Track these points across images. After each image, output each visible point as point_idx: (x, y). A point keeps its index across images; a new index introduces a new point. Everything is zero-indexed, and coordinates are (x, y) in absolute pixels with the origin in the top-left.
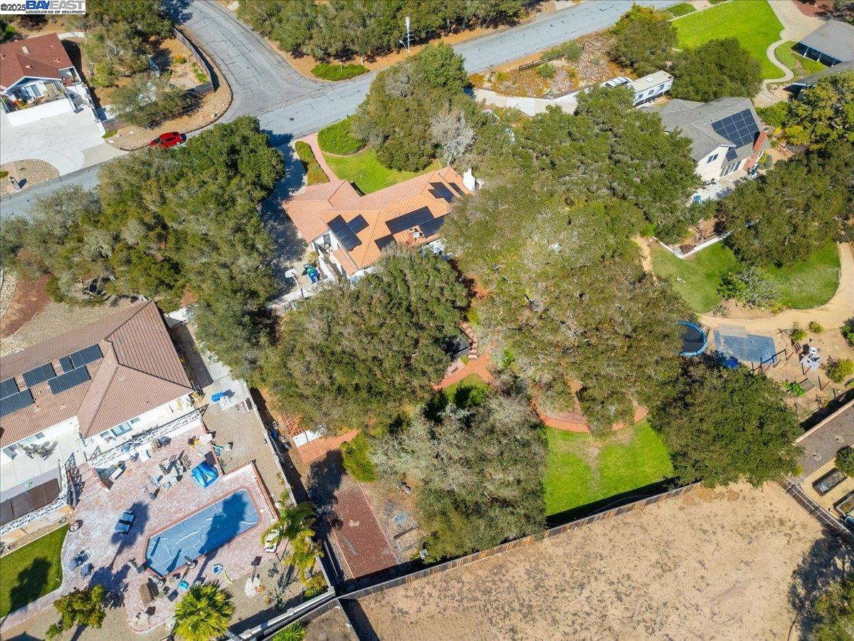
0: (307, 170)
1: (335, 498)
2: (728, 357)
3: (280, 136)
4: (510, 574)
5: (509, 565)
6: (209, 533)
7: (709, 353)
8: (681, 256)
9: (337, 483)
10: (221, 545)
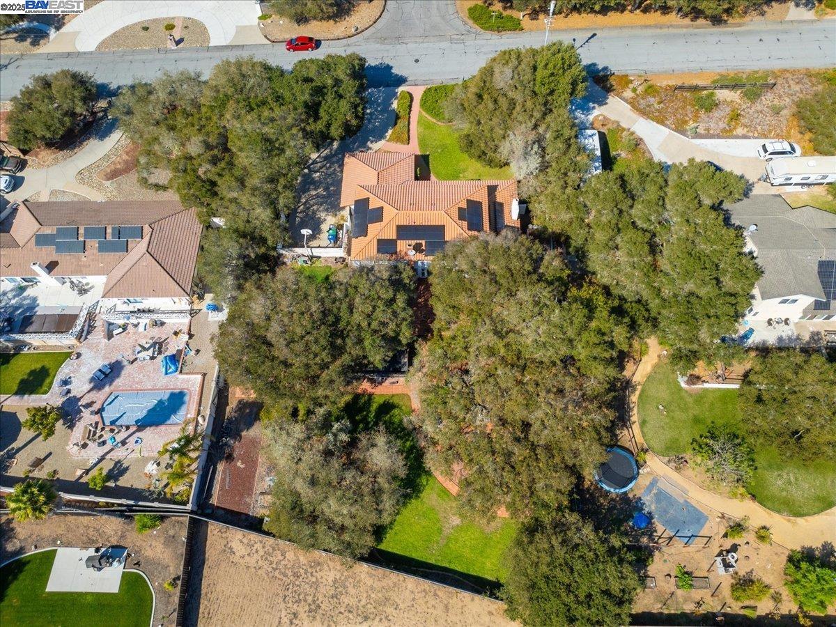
0: (396, 124)
1: (241, 437)
2: (646, 510)
3: (397, 75)
4: (321, 574)
5: (325, 567)
6: (149, 411)
7: (631, 496)
8: (683, 385)
9: (249, 425)
10: (151, 426)
